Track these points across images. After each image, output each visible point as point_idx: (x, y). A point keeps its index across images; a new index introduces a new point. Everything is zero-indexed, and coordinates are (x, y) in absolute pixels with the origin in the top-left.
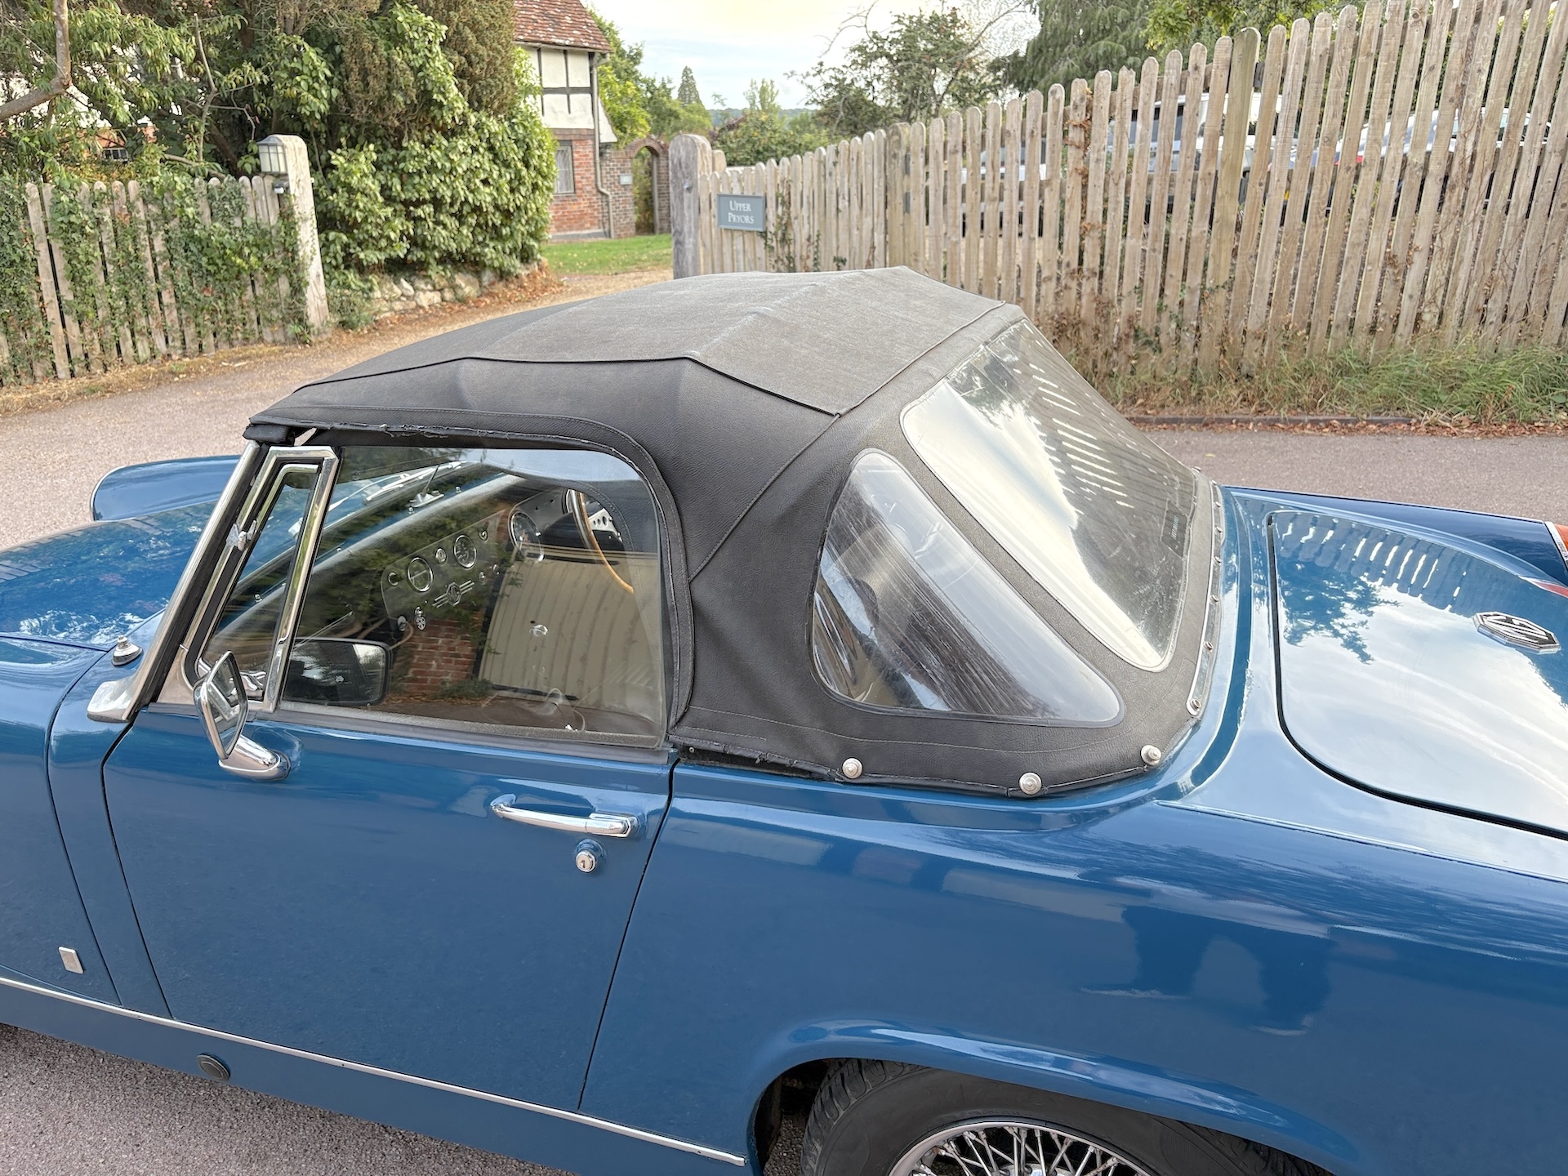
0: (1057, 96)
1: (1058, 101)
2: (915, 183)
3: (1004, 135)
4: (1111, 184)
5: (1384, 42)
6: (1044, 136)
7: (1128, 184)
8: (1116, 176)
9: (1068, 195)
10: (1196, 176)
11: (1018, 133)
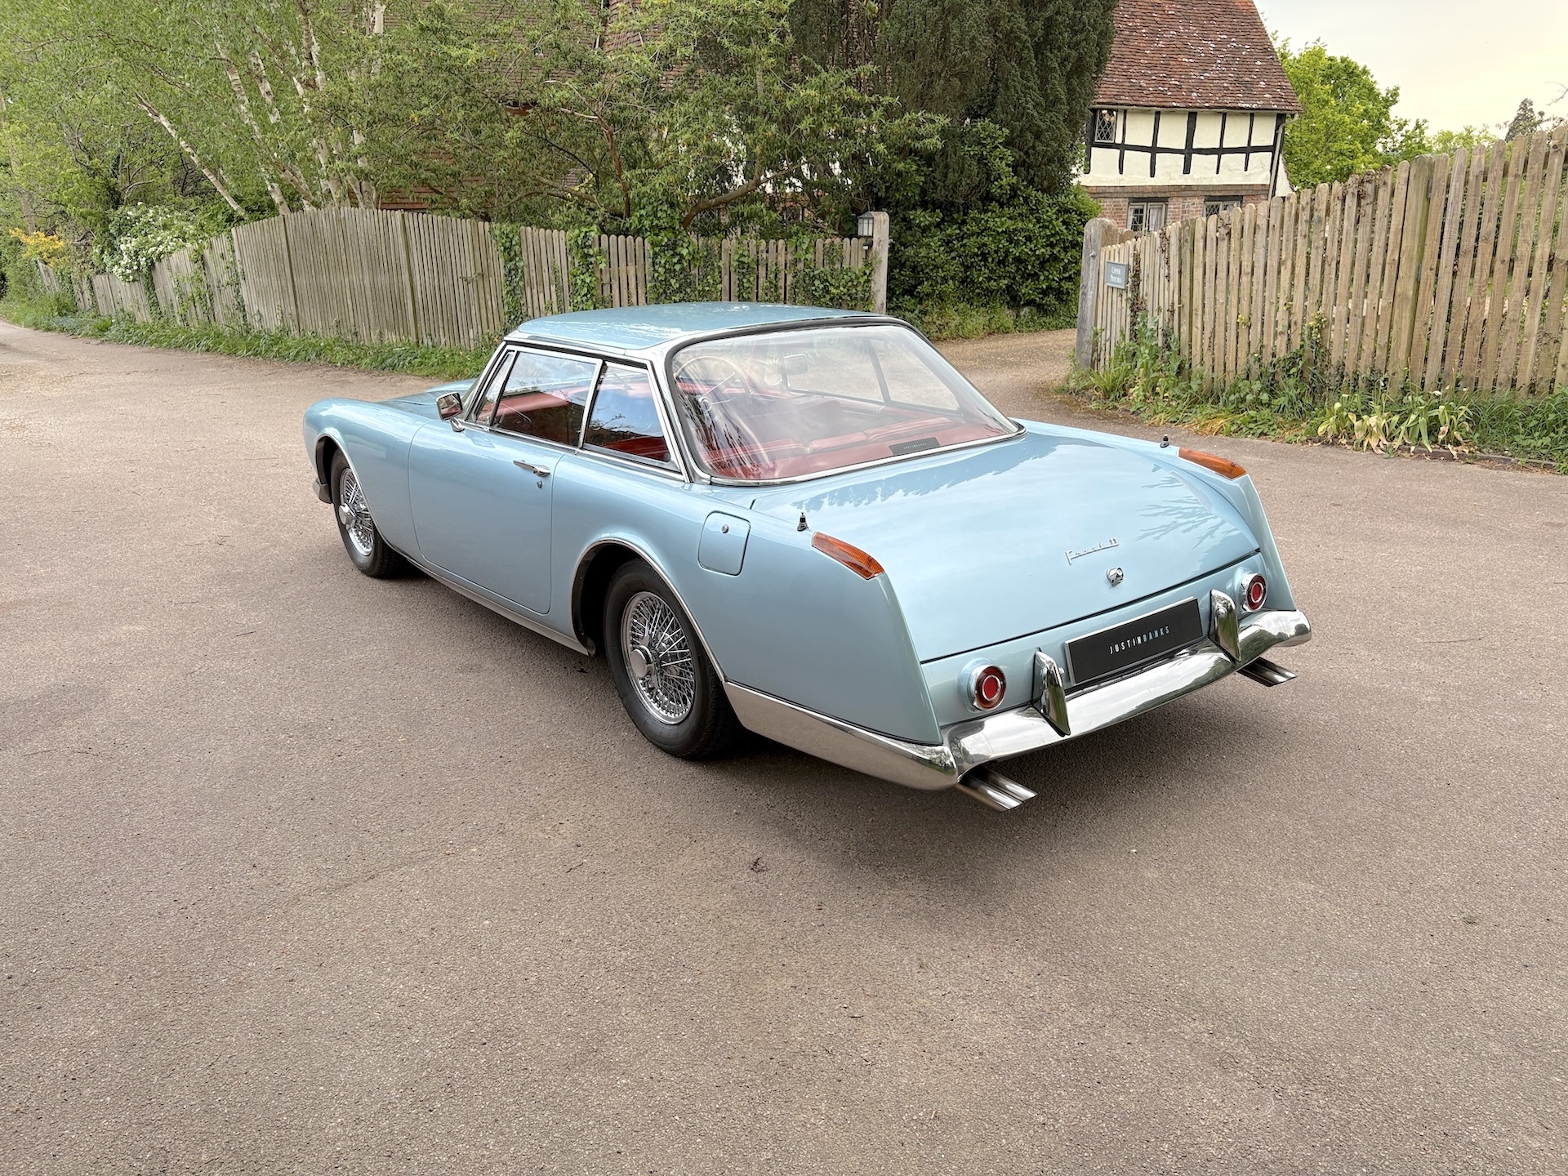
0: (1291, 201)
1: (1291, 204)
2: (1198, 260)
3: (1256, 228)
4: (1326, 266)
5: (1529, 167)
6: (1282, 227)
7: (1338, 263)
8: (1329, 259)
9: (1297, 272)
10: (1385, 260)
11: (1265, 227)
